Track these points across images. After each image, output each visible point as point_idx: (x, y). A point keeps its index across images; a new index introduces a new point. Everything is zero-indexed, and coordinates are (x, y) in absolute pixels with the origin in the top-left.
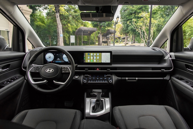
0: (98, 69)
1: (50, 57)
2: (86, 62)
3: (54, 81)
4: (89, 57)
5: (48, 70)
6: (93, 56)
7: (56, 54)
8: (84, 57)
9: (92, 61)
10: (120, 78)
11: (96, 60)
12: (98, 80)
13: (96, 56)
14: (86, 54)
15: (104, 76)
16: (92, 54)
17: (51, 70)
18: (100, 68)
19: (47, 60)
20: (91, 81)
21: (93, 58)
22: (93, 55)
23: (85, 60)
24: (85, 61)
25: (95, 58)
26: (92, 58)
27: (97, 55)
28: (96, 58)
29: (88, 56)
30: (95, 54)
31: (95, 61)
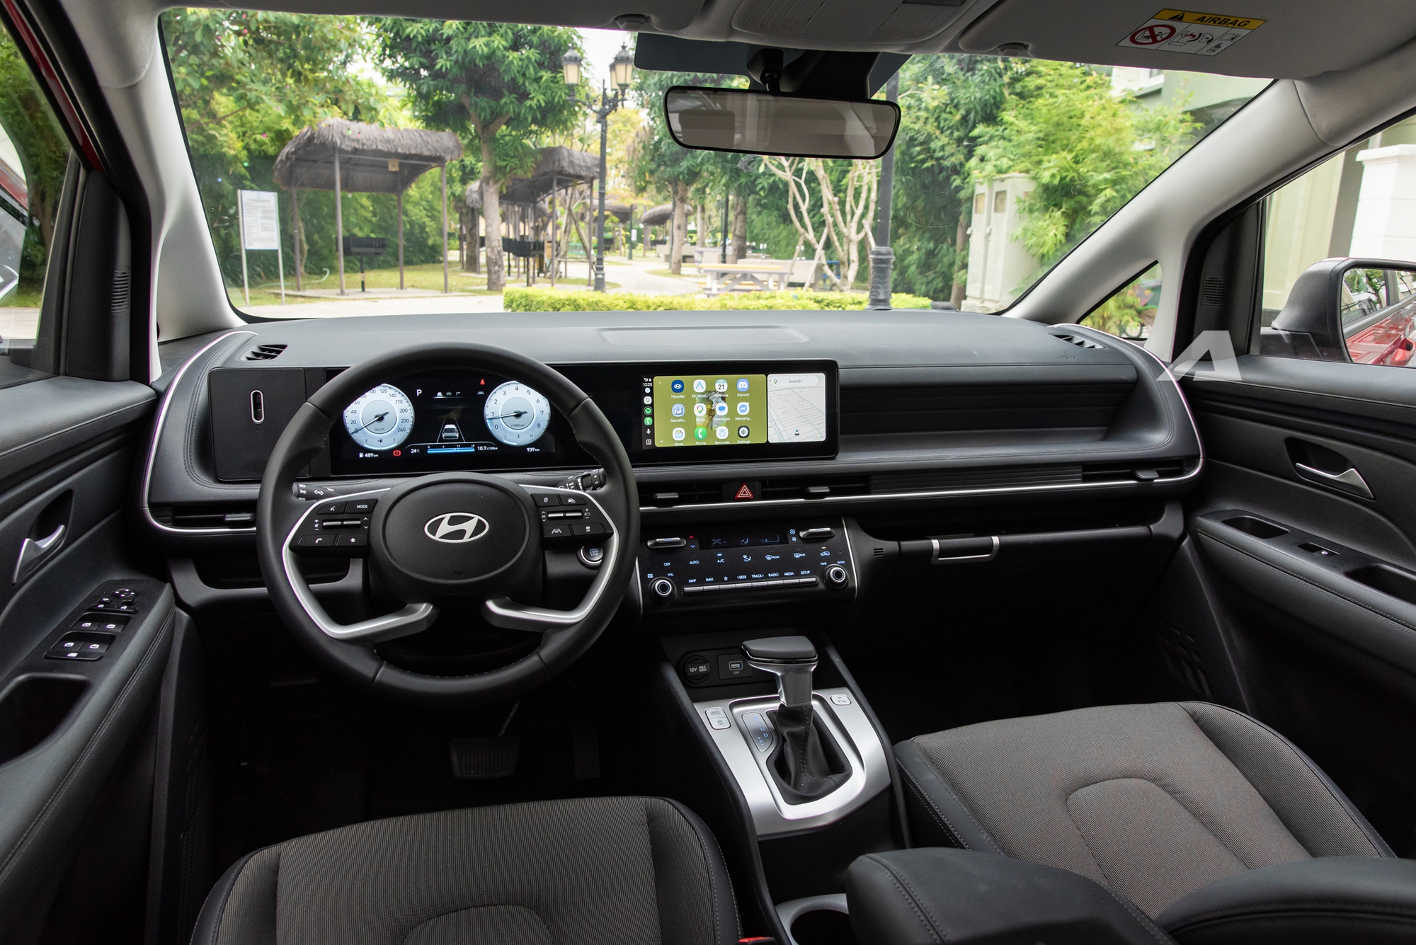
0: (745, 491)
1: (381, 418)
2: (660, 443)
3: (491, 605)
4: (678, 410)
5: (445, 528)
6: (708, 401)
7: (430, 393)
8: (648, 411)
9: (700, 438)
10: (890, 546)
11: (728, 425)
12: (749, 571)
13: (730, 398)
14: (662, 383)
15: (785, 540)
16: (699, 384)
17: (469, 526)
18: (758, 485)
19: (358, 438)
20: (701, 582)
21: (711, 413)
22: (710, 391)
23: (652, 427)
24: (652, 436)
25: (721, 409)
26: (700, 410)
27: (733, 387)
28: (732, 412)
29: (675, 396)
30: (721, 383)
31: (722, 435)
